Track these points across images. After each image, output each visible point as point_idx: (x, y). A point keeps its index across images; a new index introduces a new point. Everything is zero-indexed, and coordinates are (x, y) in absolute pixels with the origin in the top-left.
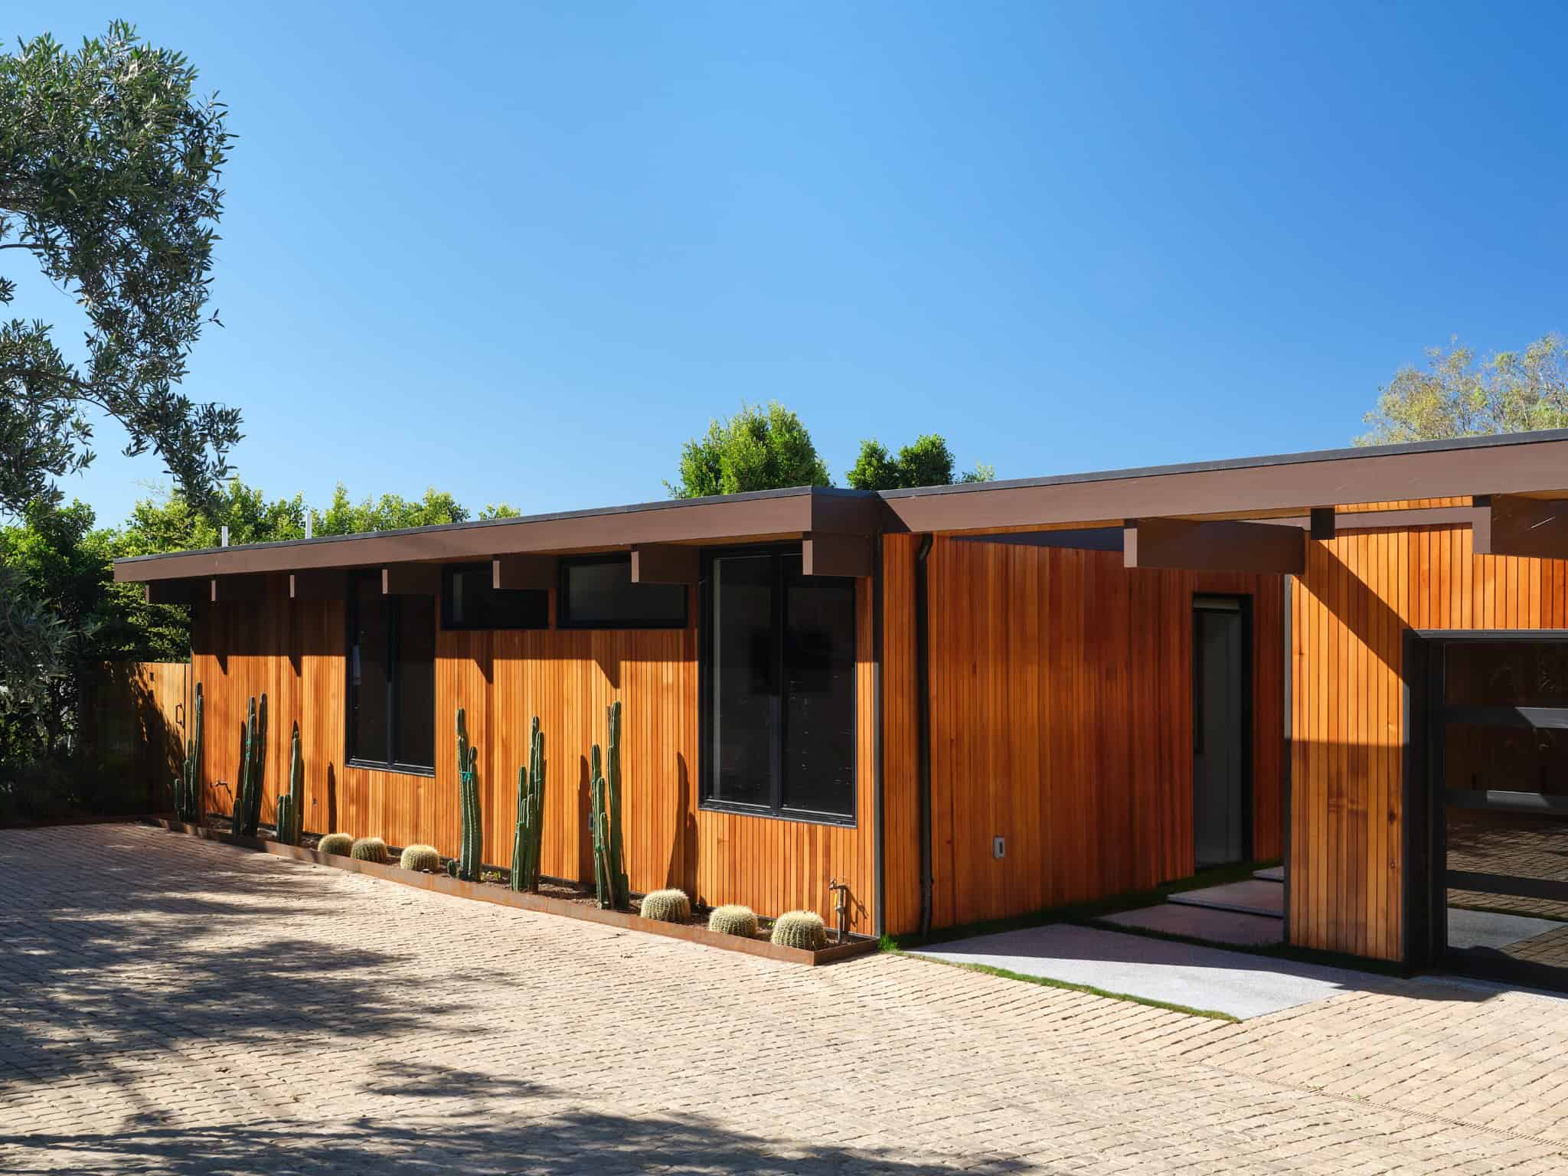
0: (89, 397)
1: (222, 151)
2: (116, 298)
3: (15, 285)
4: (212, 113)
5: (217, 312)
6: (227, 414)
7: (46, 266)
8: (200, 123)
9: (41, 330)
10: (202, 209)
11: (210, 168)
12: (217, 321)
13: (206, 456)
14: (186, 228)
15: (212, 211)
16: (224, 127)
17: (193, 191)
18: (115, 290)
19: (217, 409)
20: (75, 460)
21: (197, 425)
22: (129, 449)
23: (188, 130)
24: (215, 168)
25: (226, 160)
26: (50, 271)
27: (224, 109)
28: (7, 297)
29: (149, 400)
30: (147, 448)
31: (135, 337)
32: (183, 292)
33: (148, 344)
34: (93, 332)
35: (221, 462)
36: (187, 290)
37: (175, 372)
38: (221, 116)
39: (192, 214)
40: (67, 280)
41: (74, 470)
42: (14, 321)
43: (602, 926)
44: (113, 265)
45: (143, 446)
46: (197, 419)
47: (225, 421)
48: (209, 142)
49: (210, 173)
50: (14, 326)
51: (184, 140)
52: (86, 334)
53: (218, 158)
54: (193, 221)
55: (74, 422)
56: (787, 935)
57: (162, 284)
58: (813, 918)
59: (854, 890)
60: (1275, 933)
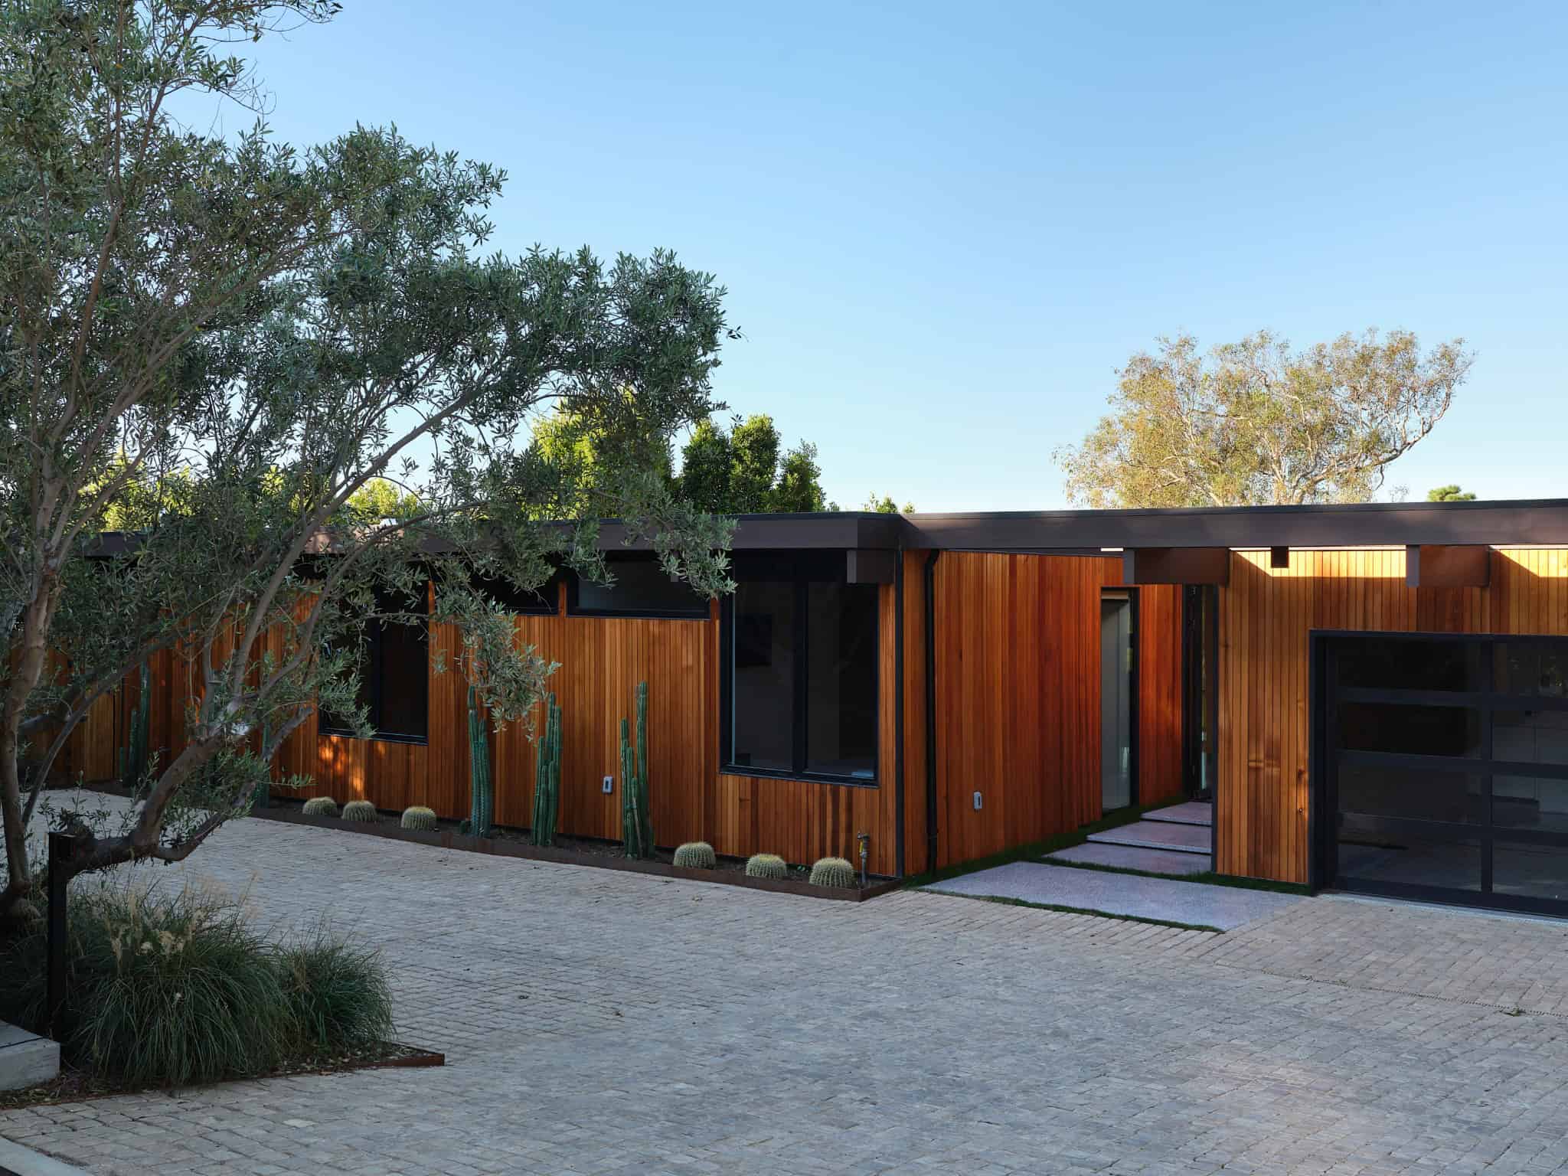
56: (824, 878)
58: (842, 862)
59: (876, 840)
60: (1204, 864)
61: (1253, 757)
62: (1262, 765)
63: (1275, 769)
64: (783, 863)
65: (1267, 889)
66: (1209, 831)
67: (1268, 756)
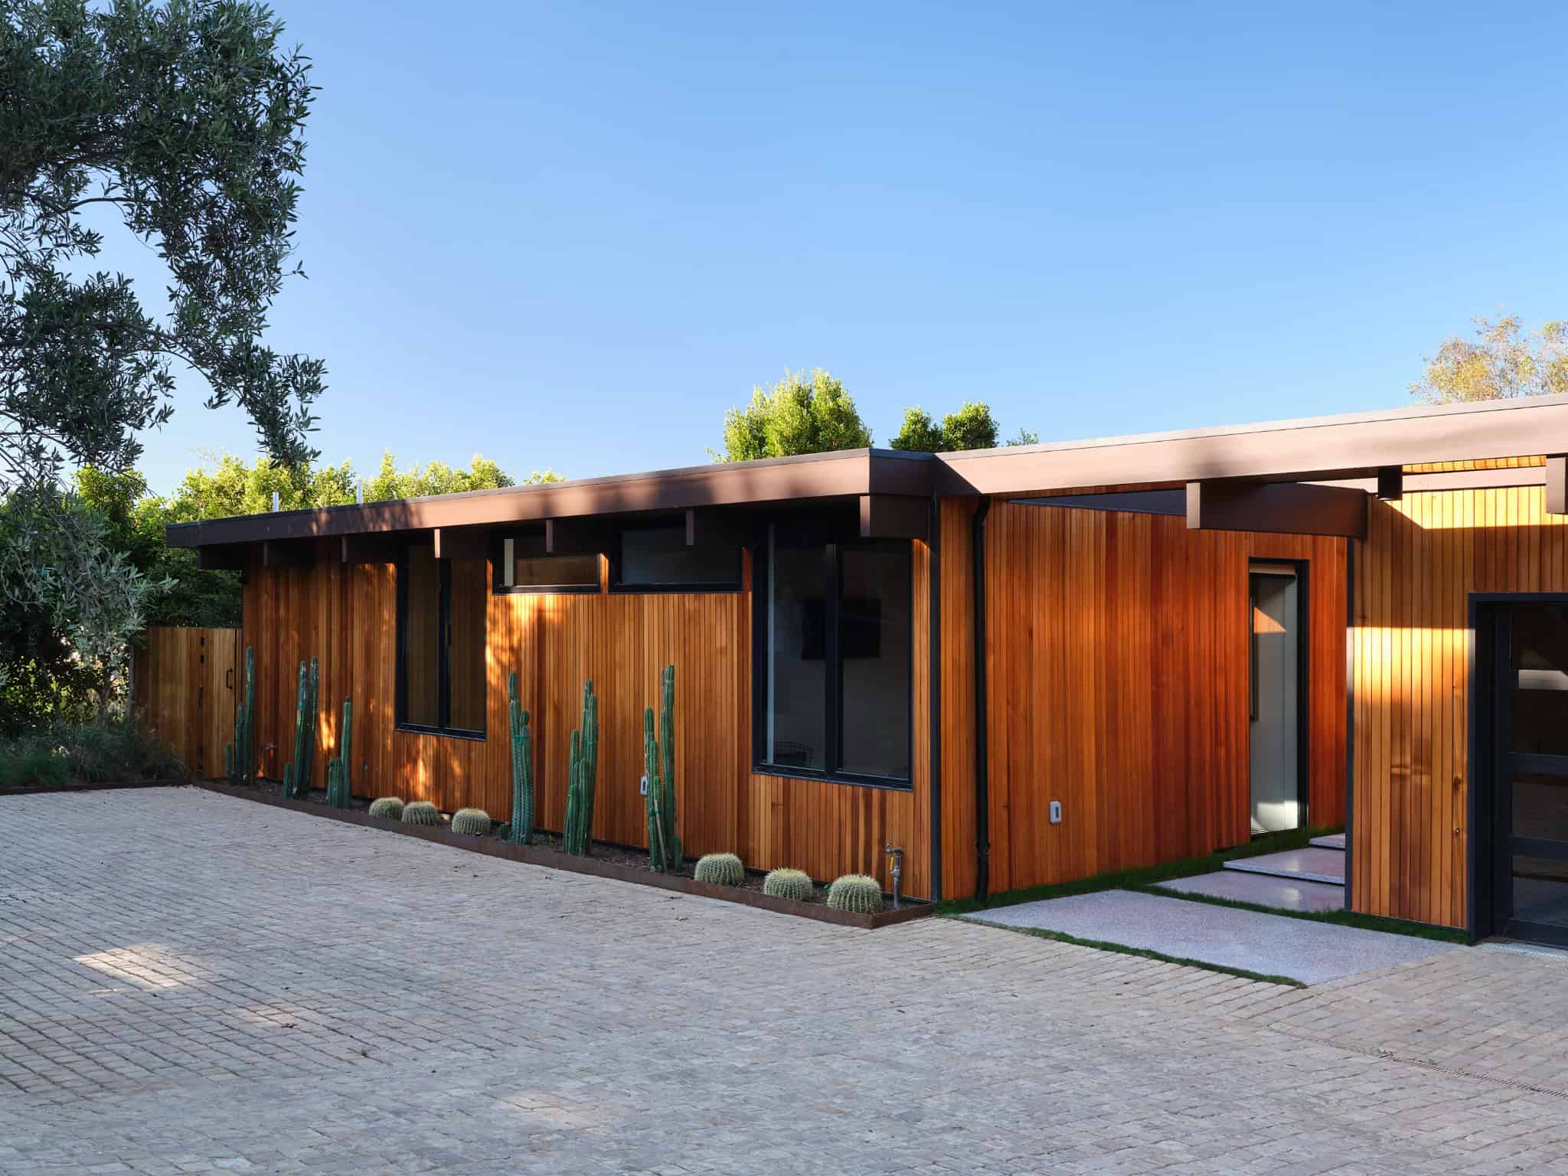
0: (172, 350)
1: (305, 104)
2: (199, 252)
3: (101, 237)
4: (296, 67)
5: (301, 263)
6: (311, 365)
7: (129, 220)
8: (284, 76)
9: (124, 283)
10: (286, 161)
11: (293, 120)
12: (302, 273)
13: (289, 408)
14: (269, 182)
15: (296, 164)
16: (307, 80)
17: (276, 144)
18: (196, 244)
19: (301, 360)
20: (154, 414)
21: (280, 376)
22: (211, 401)
23: (272, 83)
24: (299, 121)
25: (308, 114)
26: (133, 224)
27: (308, 62)
28: (94, 249)
29: (232, 351)
30: (228, 400)
31: (216, 290)
32: (265, 246)
33: (229, 298)
34: (175, 286)
35: (304, 413)
36: (268, 243)
37: (256, 325)
38: (305, 69)
39: (275, 167)
40: (149, 233)
41: (153, 424)
42: (99, 274)
43: (656, 889)
44: (196, 218)
45: (225, 398)
46: (281, 371)
47: (307, 372)
48: (292, 96)
49: (293, 126)
50: (99, 279)
51: (269, 93)
52: (169, 288)
53: (301, 111)
54: (274, 174)
55: (156, 374)
56: (842, 898)
57: (244, 239)
58: (869, 882)
59: (910, 854)
60: (1335, 899)
61: (1397, 760)
62: (1408, 772)
63: (1425, 778)
64: (809, 880)
65: (1413, 934)
66: (1342, 855)
67: (1417, 759)
